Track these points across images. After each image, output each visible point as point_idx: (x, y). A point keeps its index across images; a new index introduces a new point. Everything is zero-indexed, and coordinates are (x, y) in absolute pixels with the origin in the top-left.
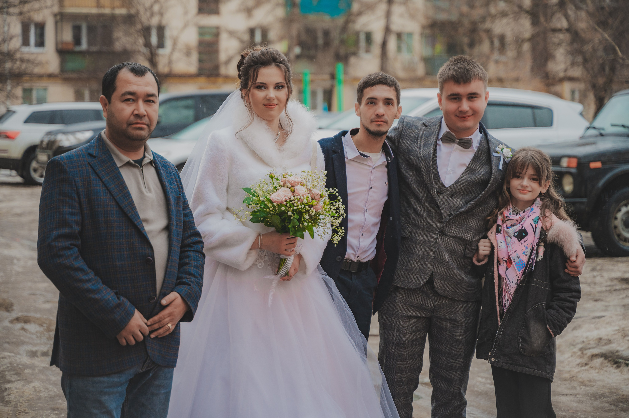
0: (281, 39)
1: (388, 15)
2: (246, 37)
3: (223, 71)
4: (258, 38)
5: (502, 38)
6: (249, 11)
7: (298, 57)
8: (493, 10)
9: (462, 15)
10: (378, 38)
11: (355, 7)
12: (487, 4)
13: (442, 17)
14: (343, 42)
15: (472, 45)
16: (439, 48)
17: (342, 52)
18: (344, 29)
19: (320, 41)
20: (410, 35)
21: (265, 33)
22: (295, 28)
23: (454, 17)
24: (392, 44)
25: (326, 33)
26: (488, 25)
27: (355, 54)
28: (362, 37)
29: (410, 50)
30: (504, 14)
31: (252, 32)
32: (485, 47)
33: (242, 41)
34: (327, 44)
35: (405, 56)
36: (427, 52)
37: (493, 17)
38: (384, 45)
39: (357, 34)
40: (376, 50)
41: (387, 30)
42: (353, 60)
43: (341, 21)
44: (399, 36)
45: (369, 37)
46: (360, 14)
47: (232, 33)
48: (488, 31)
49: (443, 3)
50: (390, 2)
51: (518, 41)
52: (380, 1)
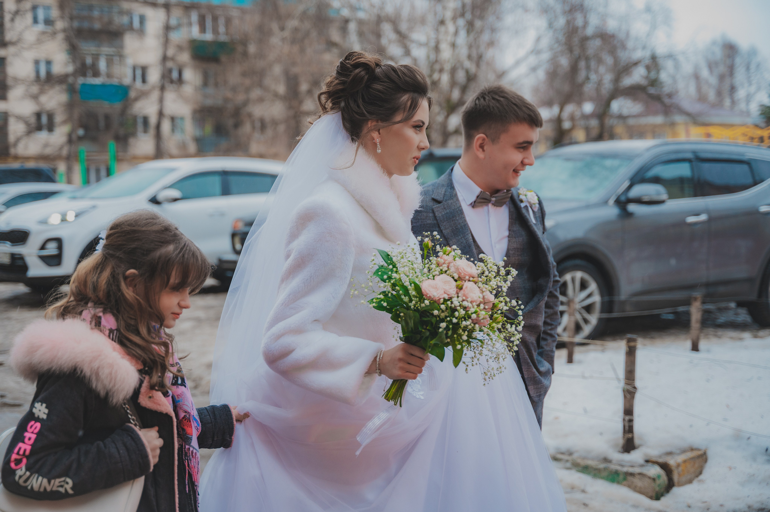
0: (64, 122)
1: (161, 100)
2: (33, 120)
3: (12, 151)
4: (44, 120)
5: (262, 121)
6: (35, 97)
7: (80, 139)
8: (252, 96)
9: (226, 100)
10: (153, 120)
11: (132, 94)
12: (248, 90)
13: (209, 102)
14: (122, 124)
15: (237, 125)
16: (209, 129)
17: (122, 132)
18: (123, 112)
19: (102, 124)
20: (182, 119)
21: (51, 116)
22: (76, 113)
23: (219, 102)
24: (166, 126)
25: (107, 117)
26: (249, 109)
27: (133, 134)
28: (140, 122)
29: (183, 131)
30: (261, 100)
31: (38, 115)
32: (247, 128)
34: (108, 126)
35: (178, 137)
36: (198, 133)
37: (253, 102)
38: (158, 127)
39: (135, 118)
40: (152, 131)
41: (161, 114)
42: (132, 141)
43: (118, 106)
44: (173, 119)
45: (146, 120)
46: (136, 99)
47: (19, 118)
48: (250, 115)
49: (210, 90)
50: (162, 88)
51: (275, 123)
52: (153, 88)
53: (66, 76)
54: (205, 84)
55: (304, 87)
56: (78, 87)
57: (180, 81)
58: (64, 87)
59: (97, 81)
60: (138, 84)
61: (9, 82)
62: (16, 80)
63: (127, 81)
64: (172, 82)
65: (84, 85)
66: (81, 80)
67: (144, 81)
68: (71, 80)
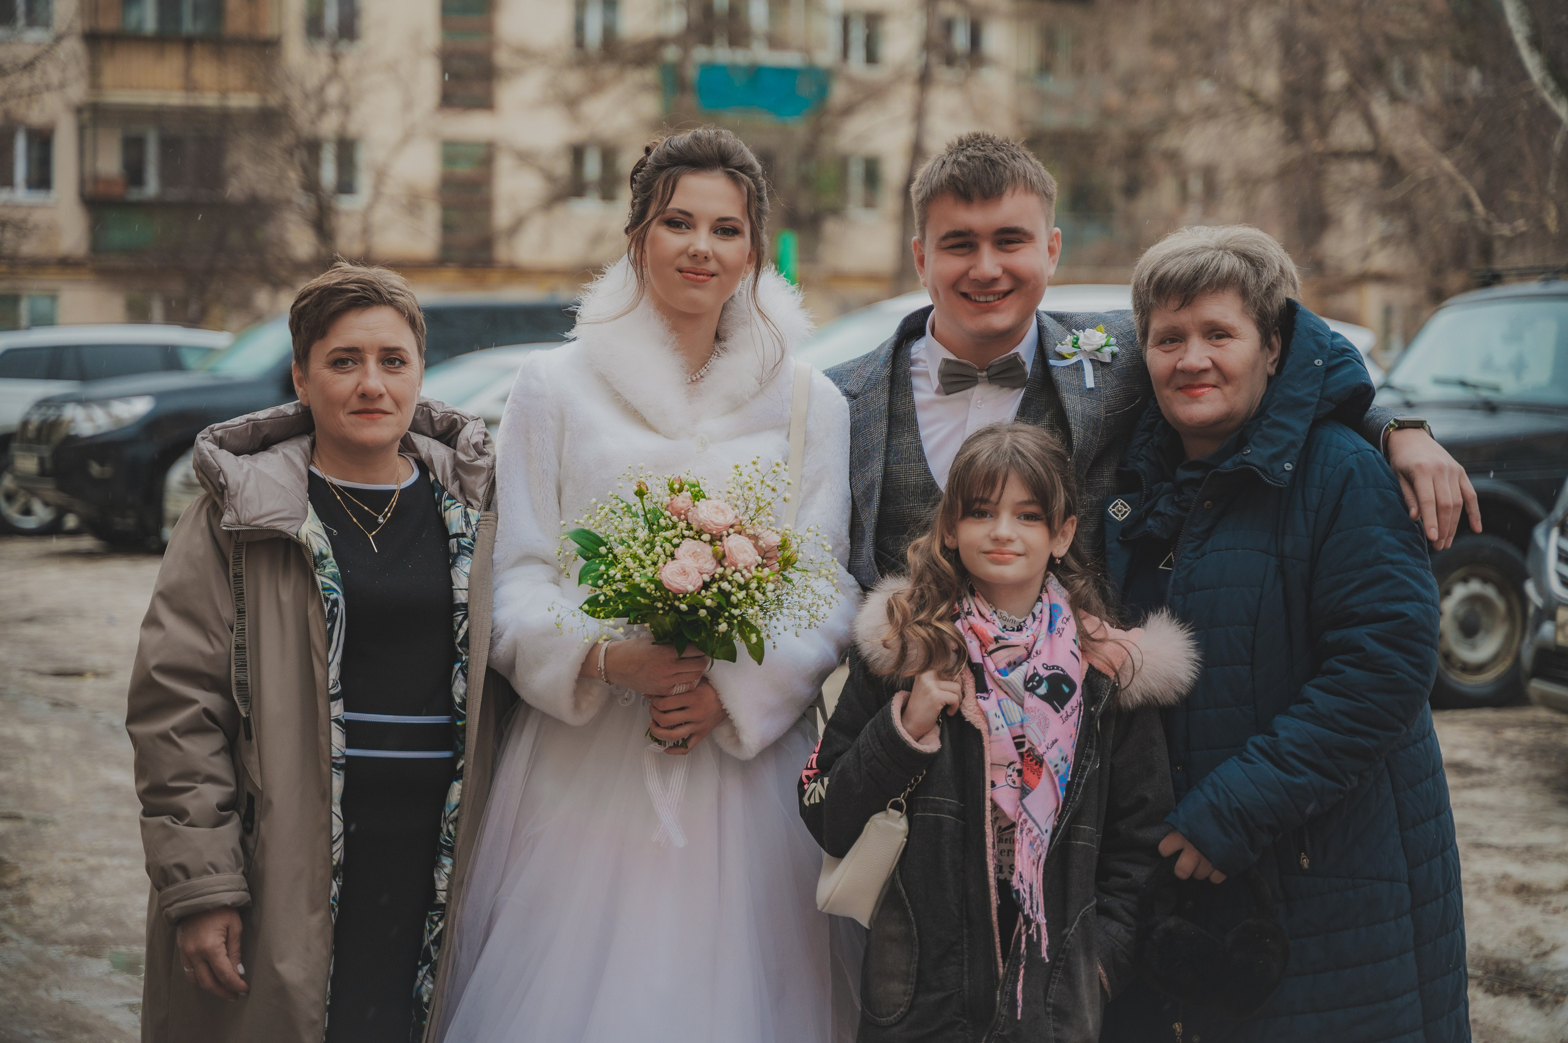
1: (919, 115)
2: (562, 168)
3: (502, 253)
4: (592, 168)
5: (1209, 174)
6: (571, 103)
8: (1184, 102)
9: (1106, 114)
10: (893, 170)
11: (839, 93)
12: (1169, 86)
13: (1056, 119)
14: (806, 181)
17: (805, 205)
18: (810, 148)
21: (609, 157)
23: (1086, 120)
26: (1171, 140)
27: (837, 211)
28: (856, 172)
30: (1210, 114)
31: (577, 153)
32: (1166, 195)
33: (549, 177)
37: (1184, 121)
39: (843, 162)
40: (890, 200)
41: (917, 152)
42: (831, 227)
45: (872, 173)
46: (848, 110)
47: (525, 158)
48: (1173, 157)
49: (1059, 85)
50: (924, 80)
51: (1248, 181)
52: (899, 76)
53: (660, 42)
54: (1046, 67)
55: (1337, 78)
56: (692, 73)
57: (975, 56)
58: (649, 75)
59: (740, 57)
60: (857, 63)
61: (503, 58)
62: (524, 53)
63: (826, 56)
64: (950, 60)
65: (709, 68)
66: (701, 54)
67: (871, 57)
68: (671, 54)
